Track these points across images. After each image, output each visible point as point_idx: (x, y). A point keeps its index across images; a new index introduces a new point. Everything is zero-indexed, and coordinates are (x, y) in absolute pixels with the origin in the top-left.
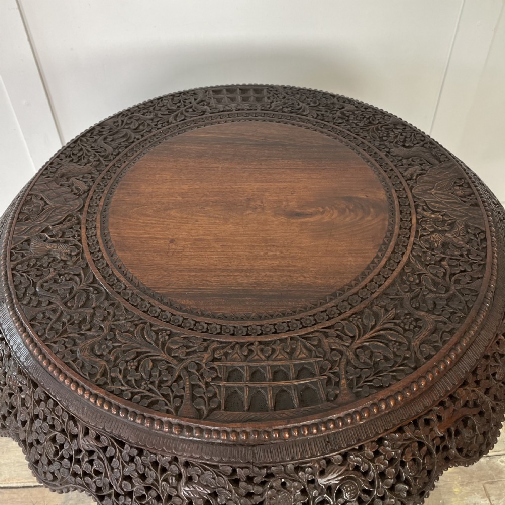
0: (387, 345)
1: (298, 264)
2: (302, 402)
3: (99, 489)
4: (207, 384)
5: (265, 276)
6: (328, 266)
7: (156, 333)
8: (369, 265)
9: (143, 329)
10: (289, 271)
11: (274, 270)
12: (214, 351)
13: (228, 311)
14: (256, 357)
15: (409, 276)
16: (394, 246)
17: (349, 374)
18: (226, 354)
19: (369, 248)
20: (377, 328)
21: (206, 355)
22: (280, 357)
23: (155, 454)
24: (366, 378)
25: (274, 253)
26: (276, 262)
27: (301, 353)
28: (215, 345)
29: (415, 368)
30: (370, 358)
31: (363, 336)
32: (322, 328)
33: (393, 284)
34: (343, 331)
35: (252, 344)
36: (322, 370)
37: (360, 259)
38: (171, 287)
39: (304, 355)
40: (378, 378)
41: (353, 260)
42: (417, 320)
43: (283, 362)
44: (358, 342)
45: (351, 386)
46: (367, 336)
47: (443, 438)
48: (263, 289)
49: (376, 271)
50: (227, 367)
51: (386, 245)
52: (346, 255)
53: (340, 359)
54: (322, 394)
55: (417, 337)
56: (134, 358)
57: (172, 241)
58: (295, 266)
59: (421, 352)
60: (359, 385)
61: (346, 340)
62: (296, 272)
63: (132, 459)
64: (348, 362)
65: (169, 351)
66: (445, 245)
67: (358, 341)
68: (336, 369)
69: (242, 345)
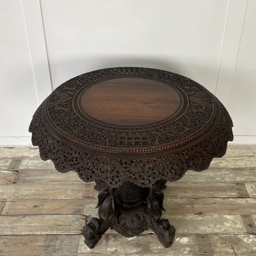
0: (172, 134)
1: (146, 115)
2: (143, 144)
3: (79, 169)
4: (114, 140)
5: (135, 117)
6: (156, 116)
7: (98, 129)
8: (170, 116)
9: (94, 128)
10: (143, 117)
11: (138, 116)
12: (116, 133)
13: (121, 124)
14: (130, 135)
15: (183, 119)
16: (179, 112)
17: (159, 139)
18: (120, 134)
19: (171, 112)
20: (170, 130)
21: (114, 134)
22: (138, 135)
23: (97, 156)
24: (164, 140)
25: (138, 112)
26: (139, 114)
27: (144, 134)
29: (180, 139)
30: (166, 136)
32: (152, 129)
33: (177, 121)
34: (159, 130)
35: (129, 132)
36: (150, 138)
37: (167, 114)
38: (103, 119)
40: (168, 140)
41: (165, 115)
42: (183, 129)
43: (138, 136)
44: (163, 133)
45: (159, 142)
46: (166, 131)
47: (188, 160)
48: (133, 120)
49: (172, 117)
50: (120, 137)
53: (157, 136)
54: (150, 143)
55: (182, 132)
56: (91, 134)
57: (103, 108)
59: (183, 136)
60: (161, 142)
61: (159, 132)
63: (90, 158)
64: (159, 137)
65: (102, 133)
66: (197, 112)
68: (155, 138)
69: (125, 132)
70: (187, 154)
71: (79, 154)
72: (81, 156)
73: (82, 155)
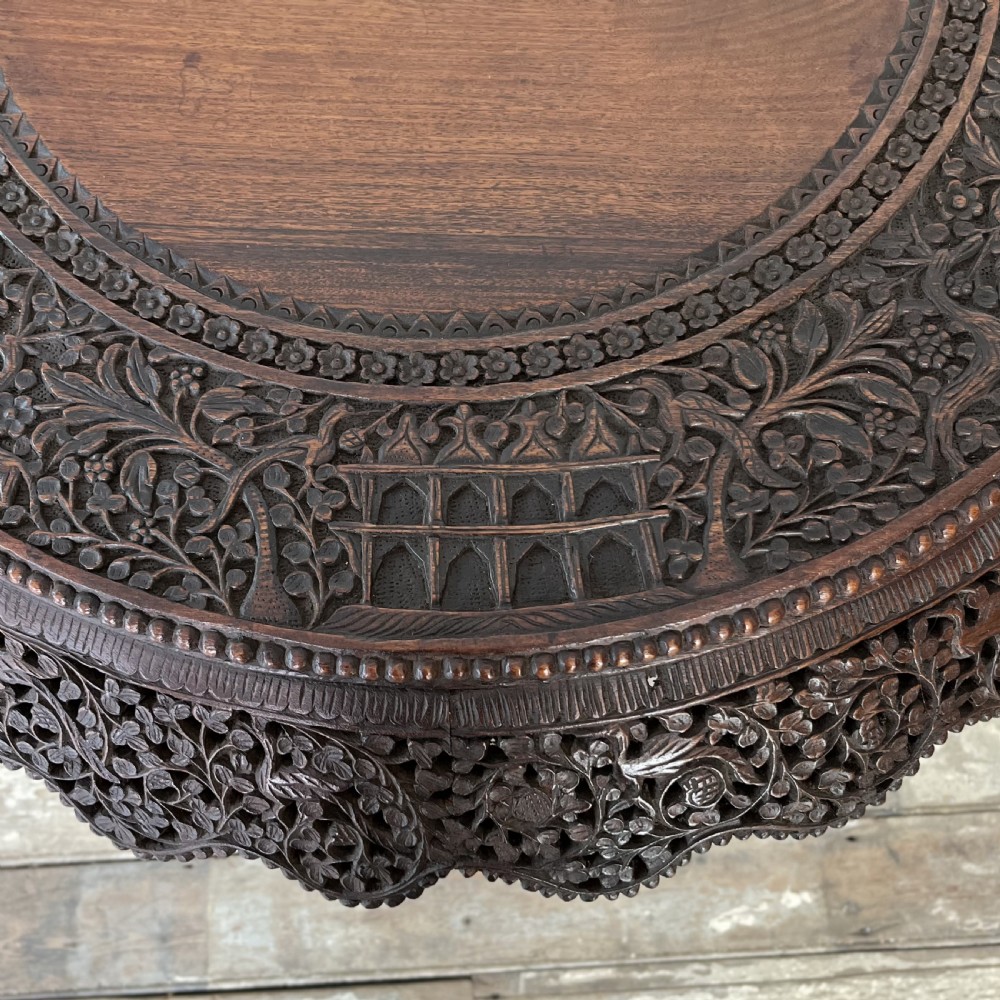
0: (856, 416)
1: (600, 147)
2: (593, 584)
3: (55, 769)
4: (319, 527)
5: (494, 188)
6: (699, 156)
7: (162, 369)
8: (828, 153)
9: (121, 359)
10: (572, 171)
11: (526, 170)
12: (337, 430)
13: (375, 303)
14: (463, 452)
15: (954, 192)
16: (919, 81)
17: (734, 504)
18: (373, 440)
19: (837, 90)
20: (834, 364)
21: (314, 444)
22: (535, 451)
23: (188, 703)
24: (785, 516)
25: (526, 108)
26: (530, 142)
27: (597, 441)
28: (338, 413)
29: (930, 490)
30: (803, 457)
31: (787, 388)
32: (665, 363)
33: (898, 220)
34: (727, 374)
35: (451, 411)
36: (656, 491)
37: (803, 130)
38: (198, 223)
39: (604, 448)
40: (820, 517)
41: (779, 133)
42: (957, 338)
43: (542, 467)
44: (770, 408)
45: (736, 541)
46: (800, 389)
47: (967, 664)
48: (487, 232)
49: (852, 171)
50: (376, 477)
51: (893, 77)
52: (759, 115)
53: (713, 460)
54: (651, 562)
55: (951, 394)
56: (102, 450)
57: (192, 59)
58: (591, 155)
59: (957, 441)
60: (761, 538)
61: (734, 400)
62: (595, 174)
63: (128, 711)
64: (737, 467)
65: (204, 428)
67: (772, 406)
68: (699, 490)
69: (421, 413)
70: (971, 616)
71: (30, 657)
72: (53, 685)
73: (54, 673)
